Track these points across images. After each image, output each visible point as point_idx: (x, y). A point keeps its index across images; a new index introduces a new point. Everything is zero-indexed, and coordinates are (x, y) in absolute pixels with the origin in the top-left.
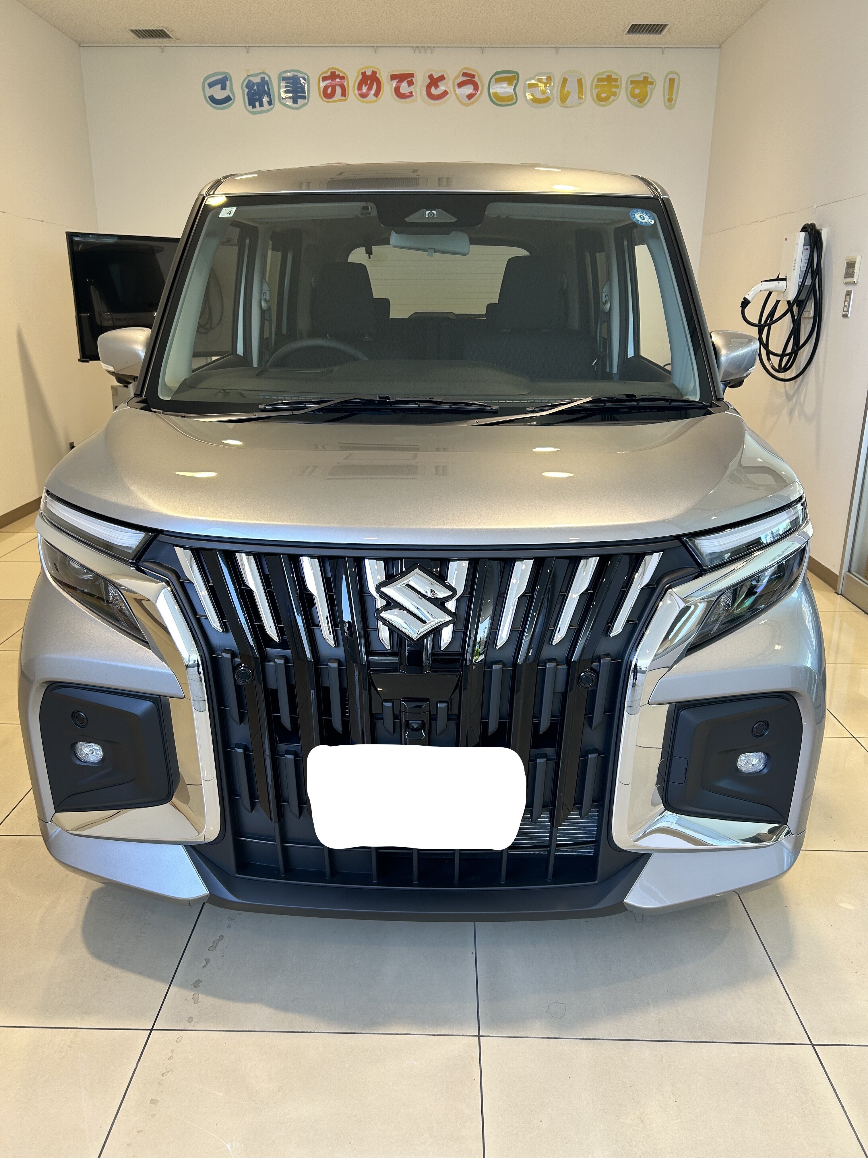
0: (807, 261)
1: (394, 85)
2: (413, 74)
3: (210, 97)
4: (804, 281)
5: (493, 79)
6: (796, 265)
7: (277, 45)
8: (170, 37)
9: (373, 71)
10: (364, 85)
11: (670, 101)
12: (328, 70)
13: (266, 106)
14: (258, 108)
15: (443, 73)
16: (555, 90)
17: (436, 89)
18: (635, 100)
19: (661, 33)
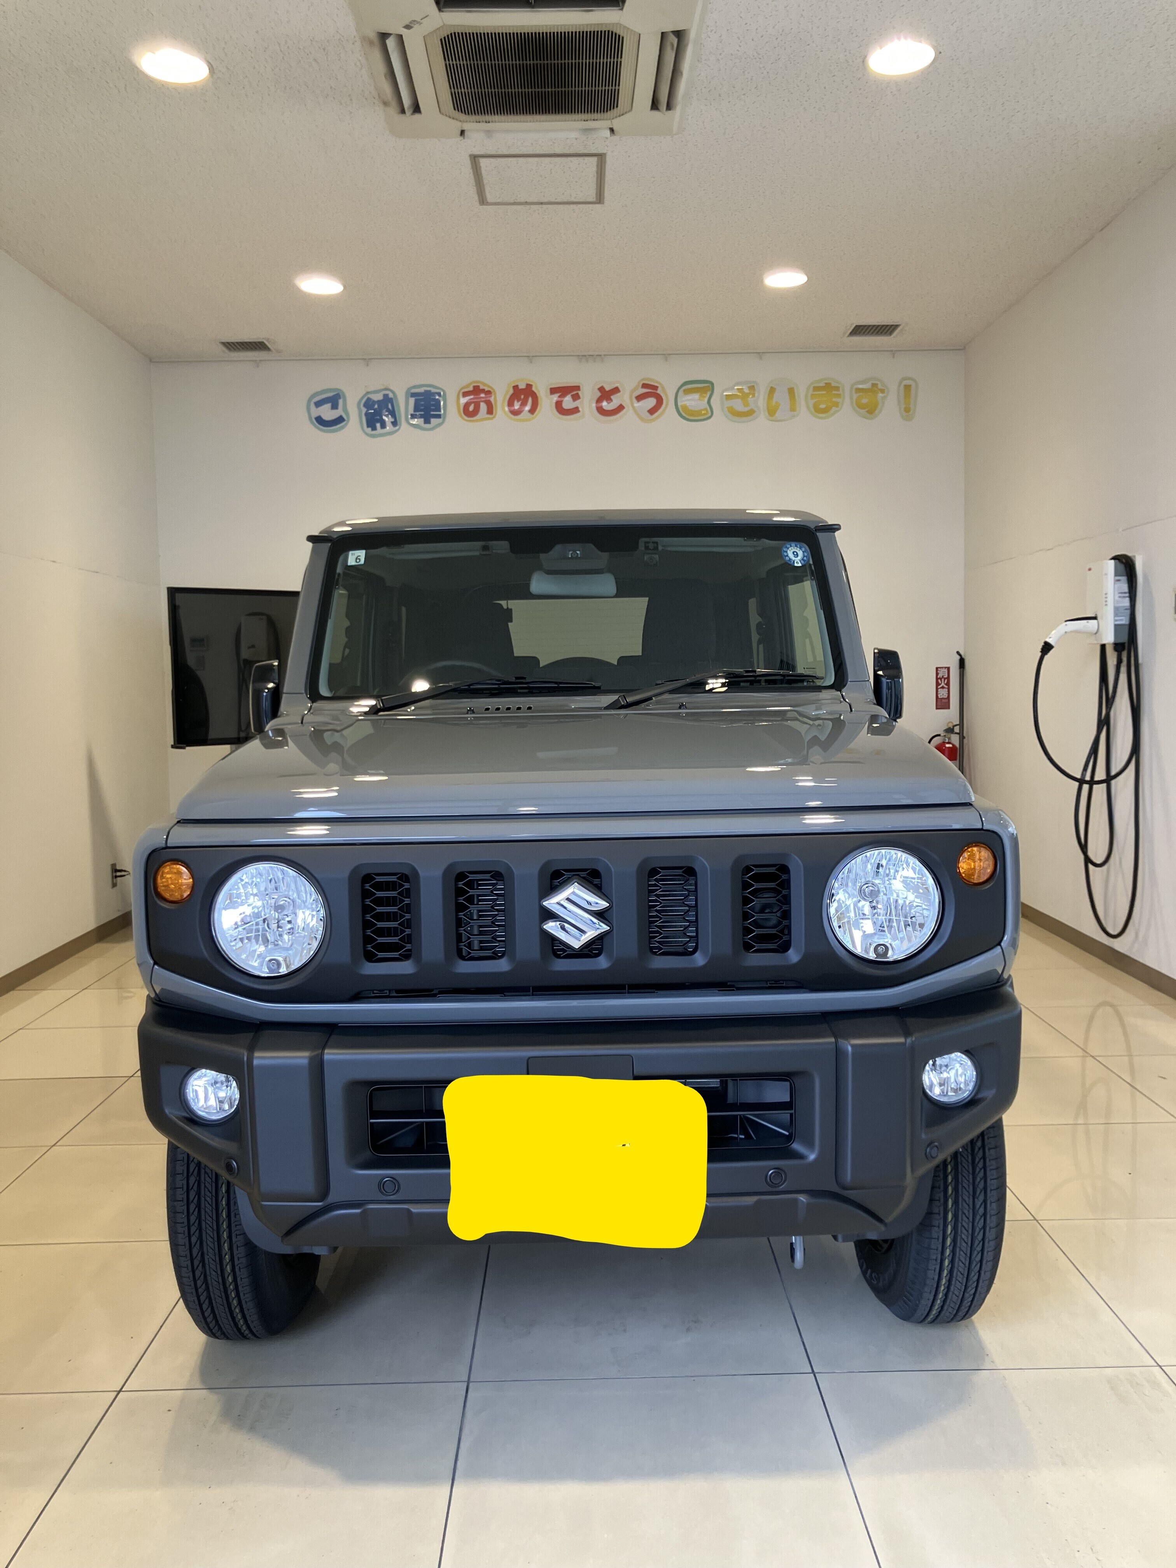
1: (555, 399)
2: (580, 386)
3: (316, 419)
5: (681, 390)
6: (1109, 599)
7: (406, 357)
8: (269, 350)
9: (528, 384)
11: (907, 411)
12: (471, 384)
13: (389, 427)
14: (379, 430)
15: (617, 385)
16: (761, 401)
17: (608, 403)
18: (863, 411)
19: (891, 334)
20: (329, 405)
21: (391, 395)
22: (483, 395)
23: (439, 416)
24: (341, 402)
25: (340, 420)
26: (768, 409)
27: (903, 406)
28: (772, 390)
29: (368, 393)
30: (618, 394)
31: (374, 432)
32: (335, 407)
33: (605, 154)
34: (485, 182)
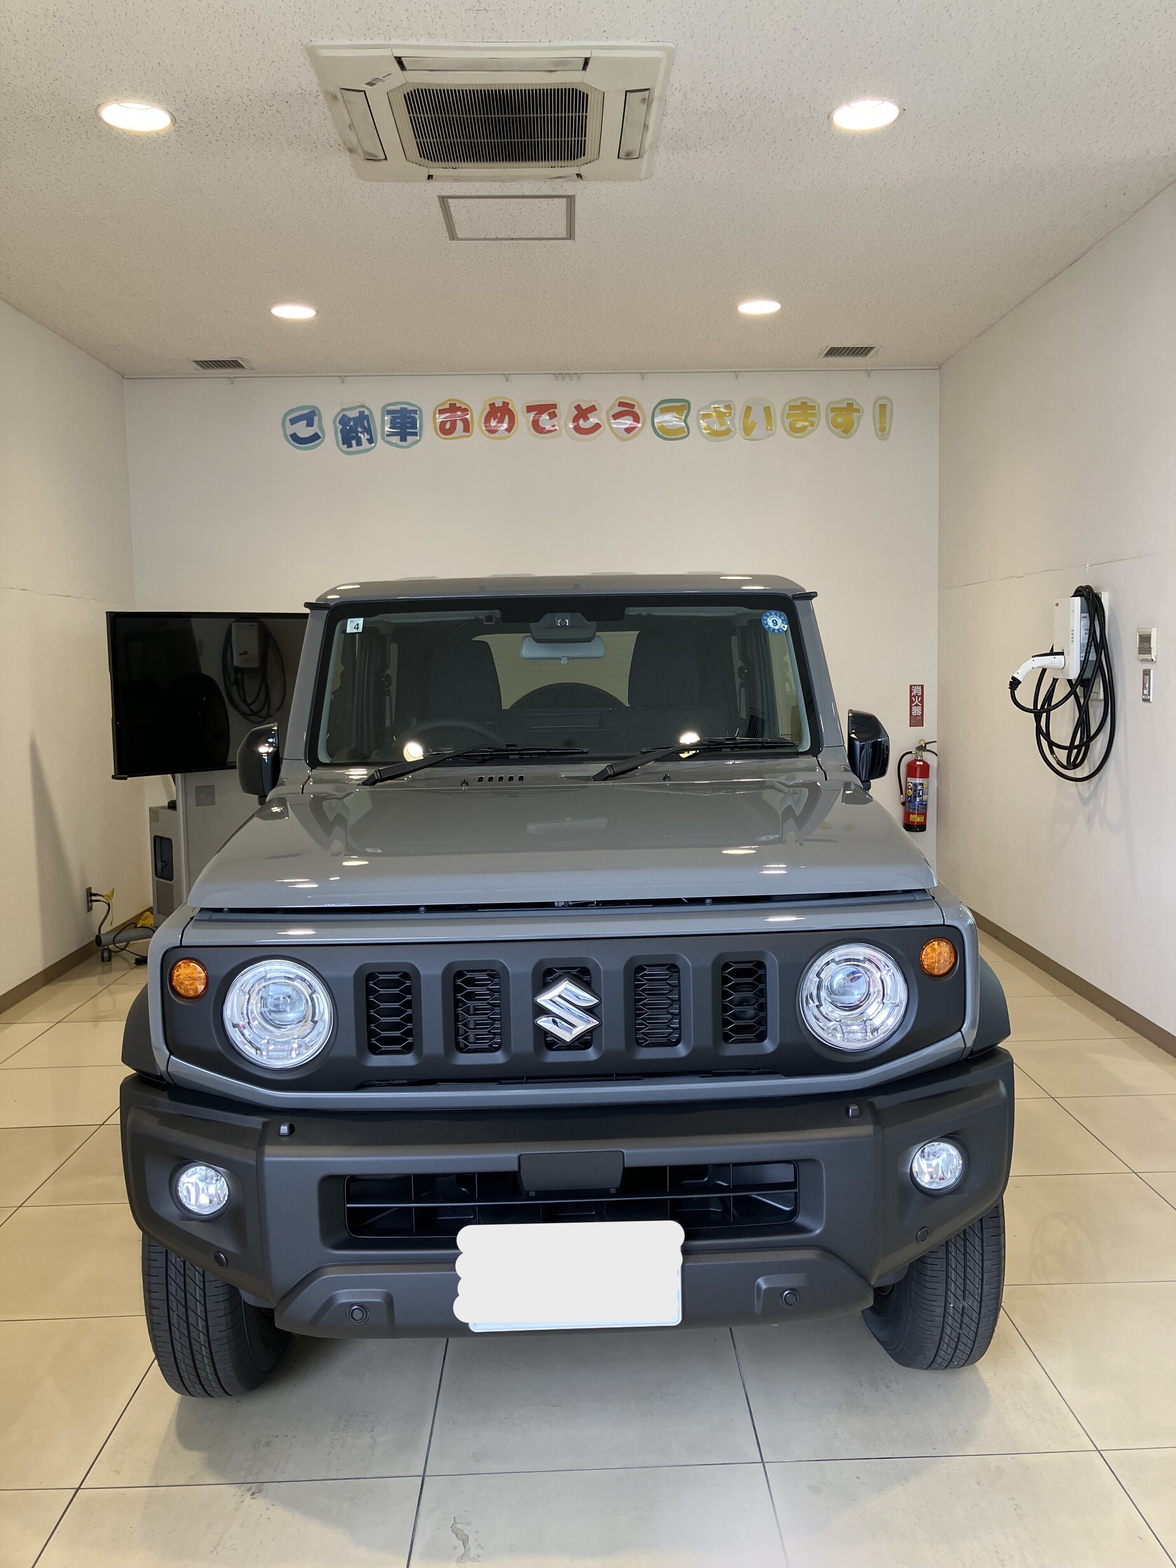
0: (1088, 632)
1: (531, 419)
2: (556, 405)
3: (291, 436)
4: (1087, 656)
5: (658, 409)
6: (1075, 636)
7: (381, 374)
8: (242, 367)
9: (504, 403)
10: (492, 419)
11: (883, 431)
12: (446, 402)
13: (365, 445)
14: (355, 448)
15: (593, 403)
16: (737, 421)
17: (585, 421)
18: (839, 431)
19: (866, 355)
20: (305, 422)
21: (367, 413)
22: (459, 413)
23: (415, 434)
24: (316, 419)
25: (315, 437)
26: (744, 428)
27: (878, 426)
28: (749, 409)
29: (343, 410)
30: (596, 412)
31: (350, 449)
32: (310, 424)
33: (574, 196)
34: (454, 220)
